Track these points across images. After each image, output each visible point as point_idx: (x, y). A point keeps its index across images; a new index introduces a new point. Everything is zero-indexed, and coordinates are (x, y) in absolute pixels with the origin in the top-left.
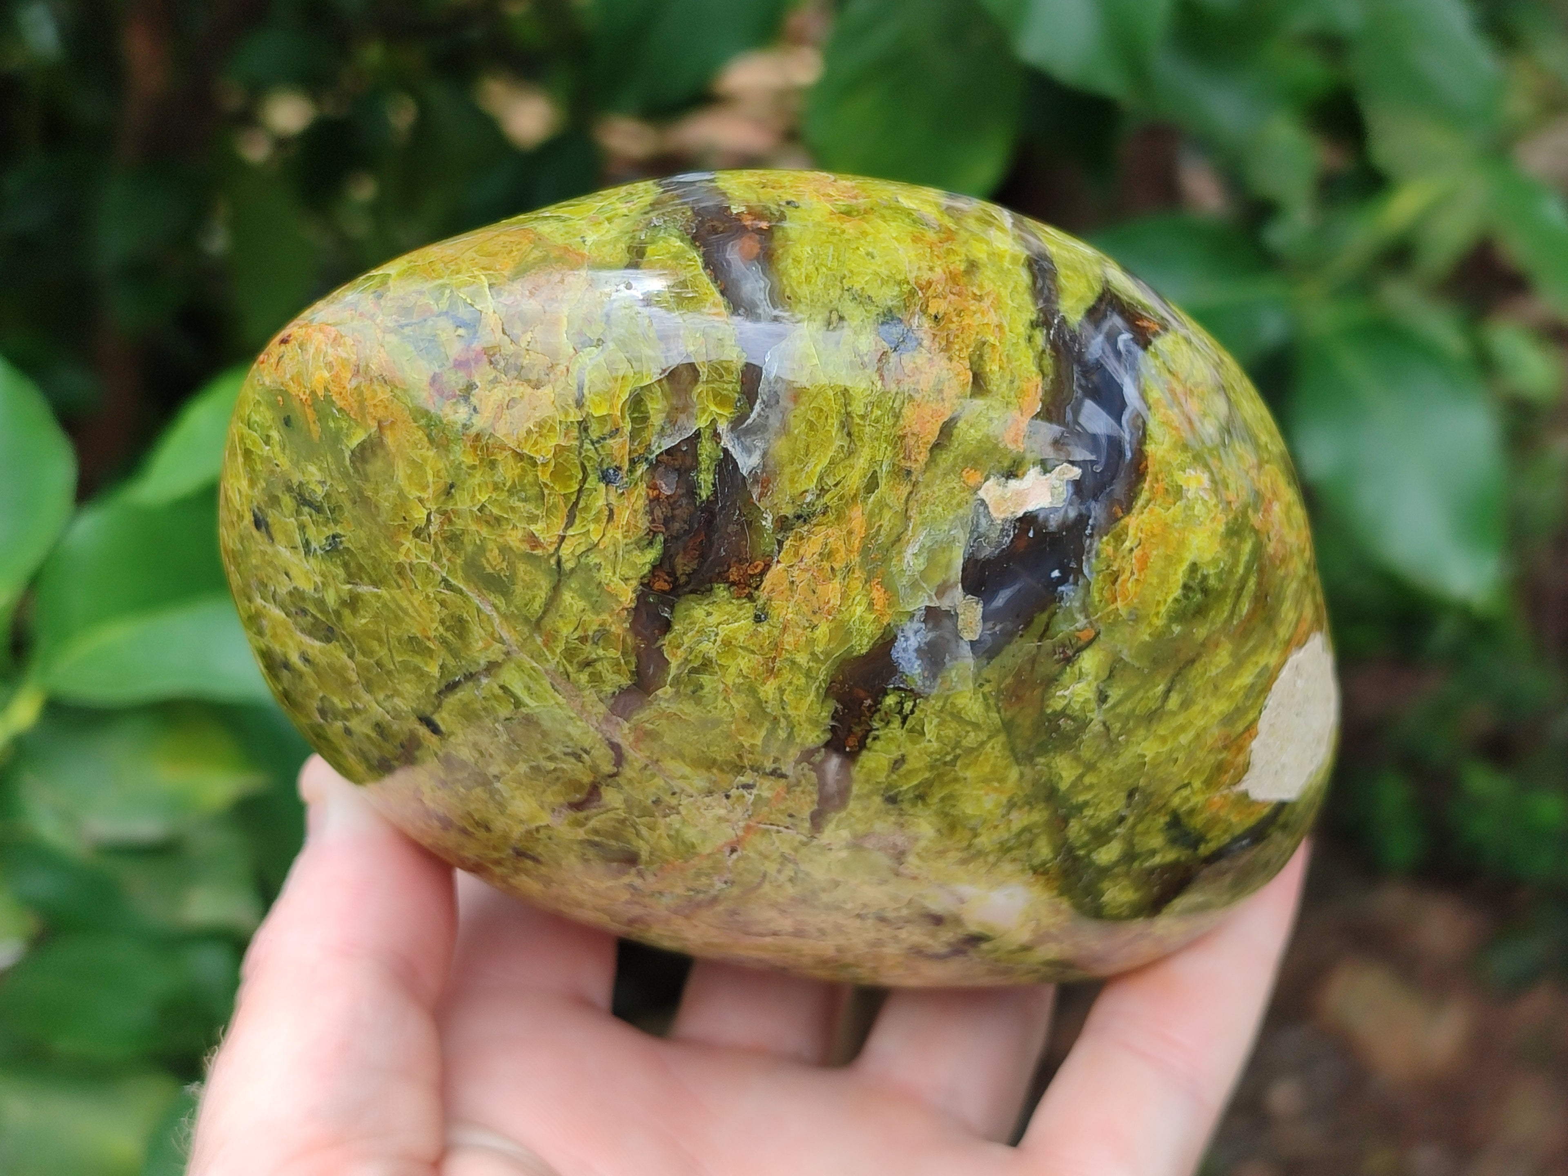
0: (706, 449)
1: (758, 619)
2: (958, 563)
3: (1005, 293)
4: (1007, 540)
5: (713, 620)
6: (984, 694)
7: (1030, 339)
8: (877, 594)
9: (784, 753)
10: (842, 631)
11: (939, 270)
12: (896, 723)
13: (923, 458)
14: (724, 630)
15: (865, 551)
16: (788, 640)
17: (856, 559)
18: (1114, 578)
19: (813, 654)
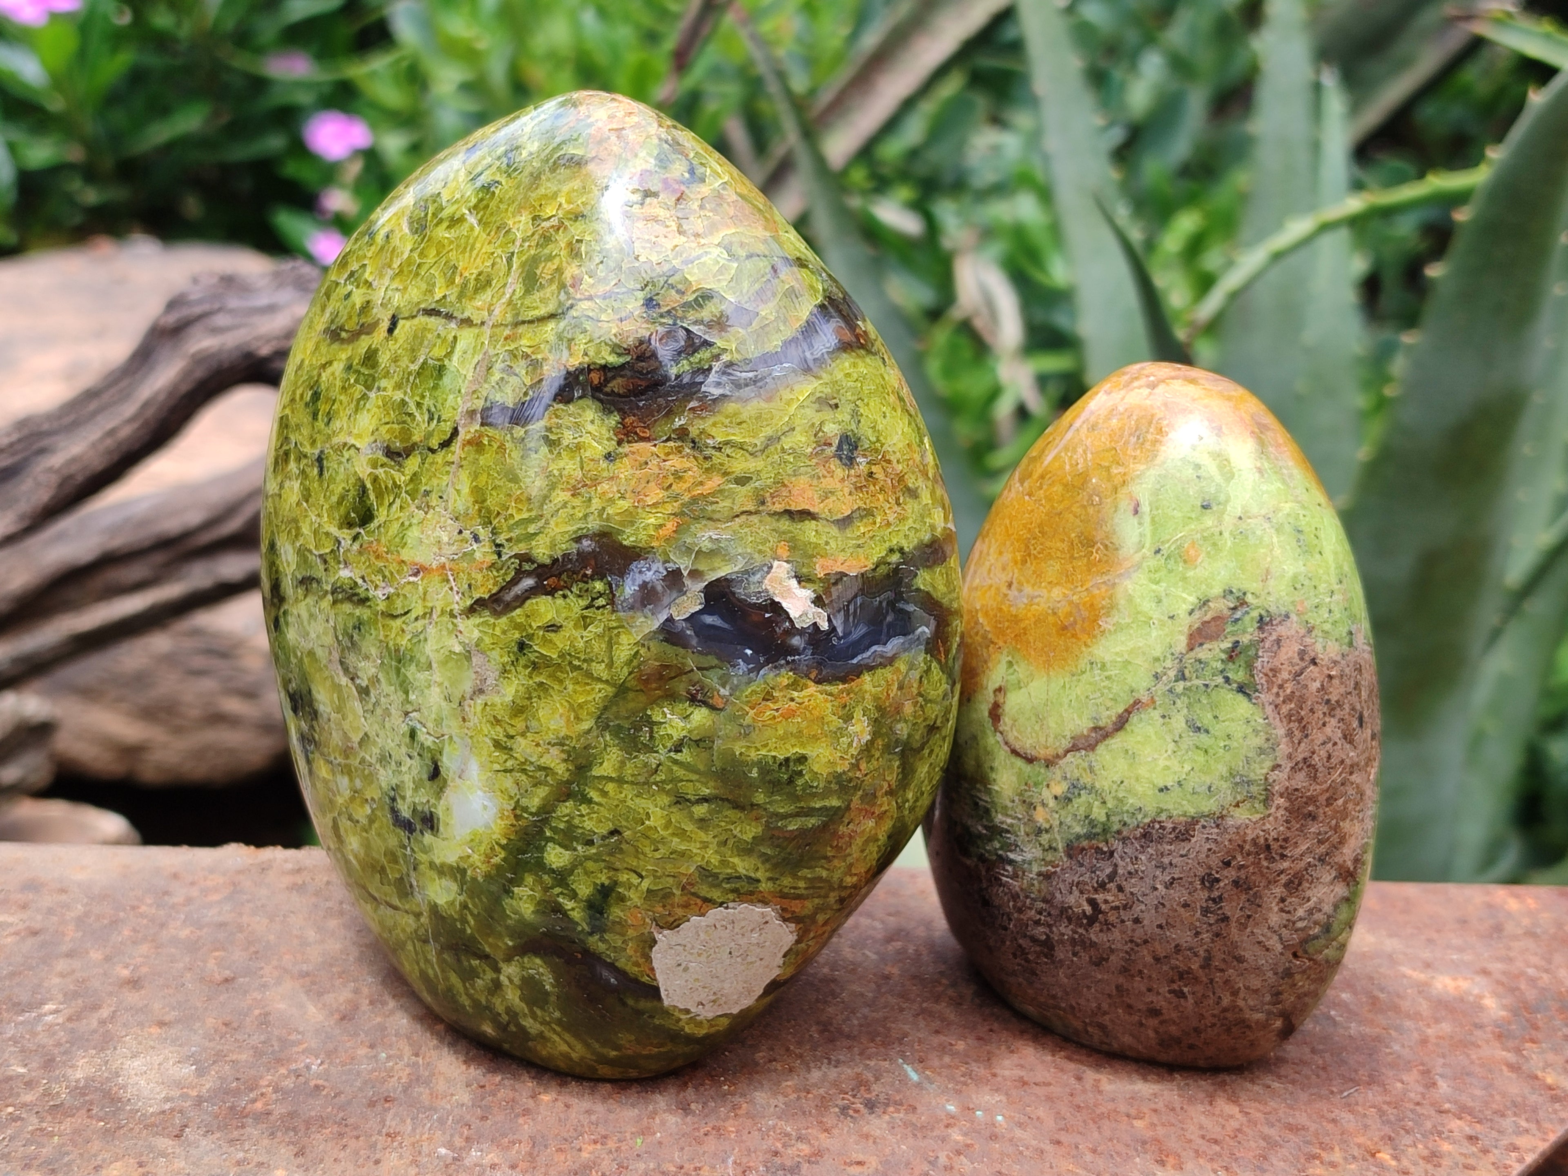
0: (704, 354)
1: (608, 457)
2: (721, 574)
3: (910, 523)
4: (754, 600)
5: (590, 428)
6: (637, 652)
7: (891, 550)
8: (671, 526)
9: (519, 541)
10: (630, 518)
11: (900, 467)
12: (584, 603)
13: (779, 508)
14: (587, 439)
15: (694, 500)
16: (605, 486)
17: (686, 498)
18: (768, 697)
19: (604, 509)
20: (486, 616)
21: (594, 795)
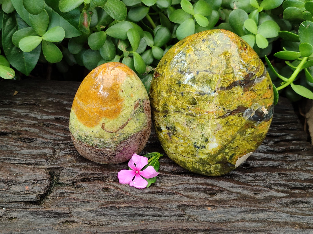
0: (254, 77)
1: (242, 94)
2: (257, 109)
4: (260, 112)
5: (239, 90)
6: (245, 122)
8: (251, 103)
9: (228, 108)
10: (246, 103)
12: (238, 116)
13: (263, 98)
14: (239, 92)
15: (254, 99)
16: (242, 99)
17: (253, 99)
18: (261, 125)
19: (242, 102)
20: (221, 119)
21: (235, 142)
